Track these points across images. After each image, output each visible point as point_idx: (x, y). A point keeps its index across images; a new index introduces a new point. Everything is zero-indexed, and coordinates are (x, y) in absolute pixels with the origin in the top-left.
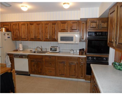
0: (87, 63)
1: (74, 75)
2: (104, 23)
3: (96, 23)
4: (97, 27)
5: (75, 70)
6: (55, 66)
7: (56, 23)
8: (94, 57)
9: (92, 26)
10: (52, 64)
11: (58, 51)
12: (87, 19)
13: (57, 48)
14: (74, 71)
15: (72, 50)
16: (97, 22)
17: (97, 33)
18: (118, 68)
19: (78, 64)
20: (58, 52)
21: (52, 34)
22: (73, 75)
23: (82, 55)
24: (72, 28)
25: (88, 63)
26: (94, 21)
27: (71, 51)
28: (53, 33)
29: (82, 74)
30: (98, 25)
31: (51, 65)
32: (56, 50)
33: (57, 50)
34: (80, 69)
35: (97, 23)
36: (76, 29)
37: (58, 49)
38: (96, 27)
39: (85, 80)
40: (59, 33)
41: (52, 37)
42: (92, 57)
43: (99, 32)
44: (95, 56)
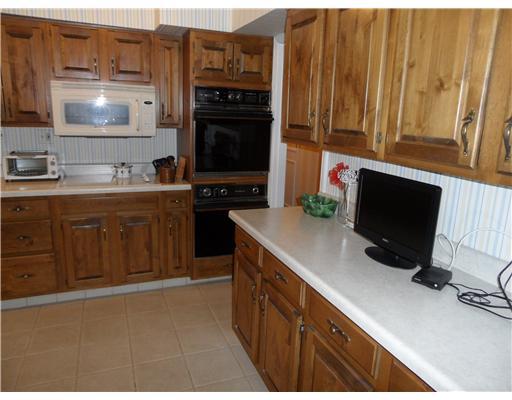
0: (195, 212)
1: (148, 268)
2: (252, 57)
3: (222, 53)
4: (226, 71)
5: (149, 247)
6: (50, 247)
7: (35, 32)
8: (221, 186)
9: (210, 63)
10: (35, 239)
11: (54, 173)
12: (189, 31)
13: (50, 158)
14: (146, 253)
15: (123, 164)
16: (227, 47)
17: (227, 95)
18: (320, 212)
19: (159, 221)
20: (56, 177)
21: (10, 85)
22: (141, 270)
23: (173, 181)
24: (118, 67)
25: (201, 210)
26: (214, 42)
27: (120, 170)
28: (20, 84)
29: (180, 258)
30: (229, 62)
31: (32, 243)
32: (44, 171)
33: (50, 168)
34: (170, 238)
35: (227, 52)
36: (138, 70)
37: (53, 164)
38: (222, 70)
39: (192, 279)
40: (54, 83)
41: (17, 105)
42: (211, 187)
43: (235, 91)
44: (222, 182)
